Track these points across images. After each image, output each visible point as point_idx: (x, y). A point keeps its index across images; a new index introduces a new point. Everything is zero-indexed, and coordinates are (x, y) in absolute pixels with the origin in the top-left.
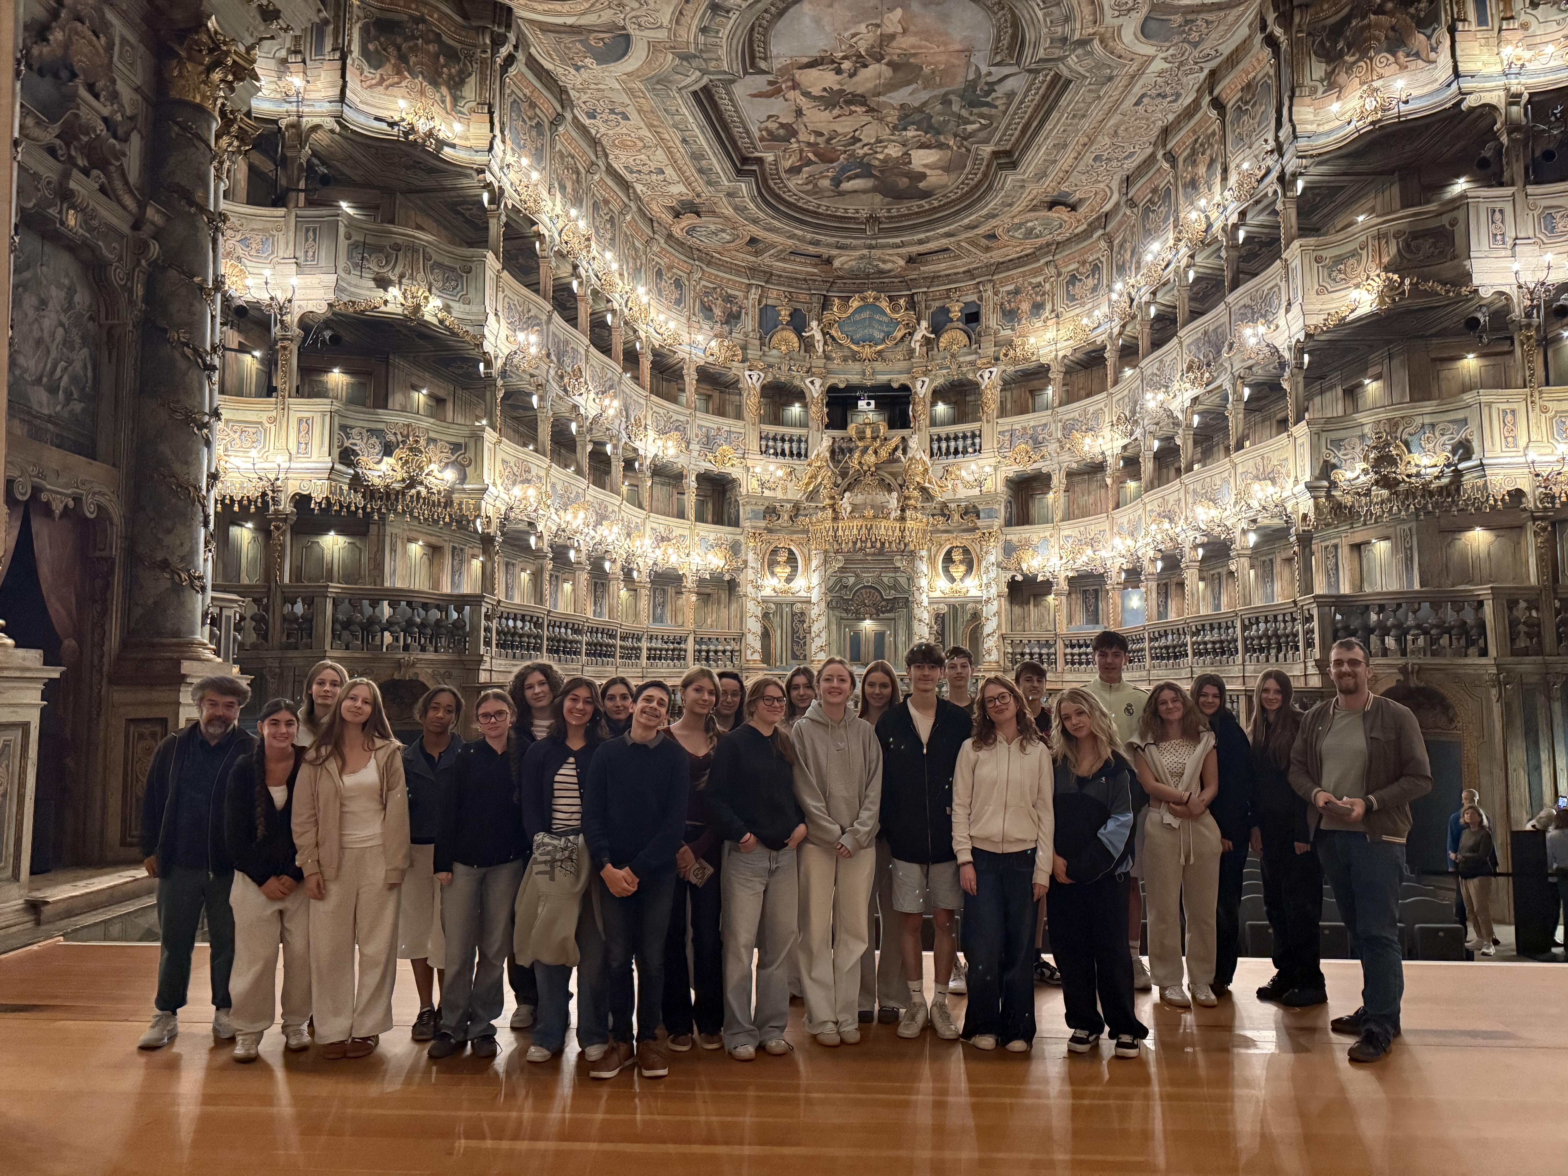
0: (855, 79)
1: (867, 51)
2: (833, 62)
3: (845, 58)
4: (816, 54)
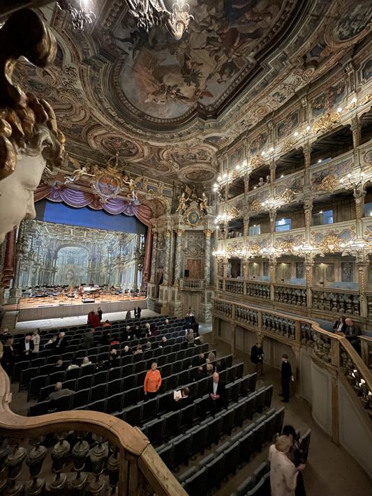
0: (176, 83)
1: (164, 93)
2: (177, 95)
4: (179, 101)
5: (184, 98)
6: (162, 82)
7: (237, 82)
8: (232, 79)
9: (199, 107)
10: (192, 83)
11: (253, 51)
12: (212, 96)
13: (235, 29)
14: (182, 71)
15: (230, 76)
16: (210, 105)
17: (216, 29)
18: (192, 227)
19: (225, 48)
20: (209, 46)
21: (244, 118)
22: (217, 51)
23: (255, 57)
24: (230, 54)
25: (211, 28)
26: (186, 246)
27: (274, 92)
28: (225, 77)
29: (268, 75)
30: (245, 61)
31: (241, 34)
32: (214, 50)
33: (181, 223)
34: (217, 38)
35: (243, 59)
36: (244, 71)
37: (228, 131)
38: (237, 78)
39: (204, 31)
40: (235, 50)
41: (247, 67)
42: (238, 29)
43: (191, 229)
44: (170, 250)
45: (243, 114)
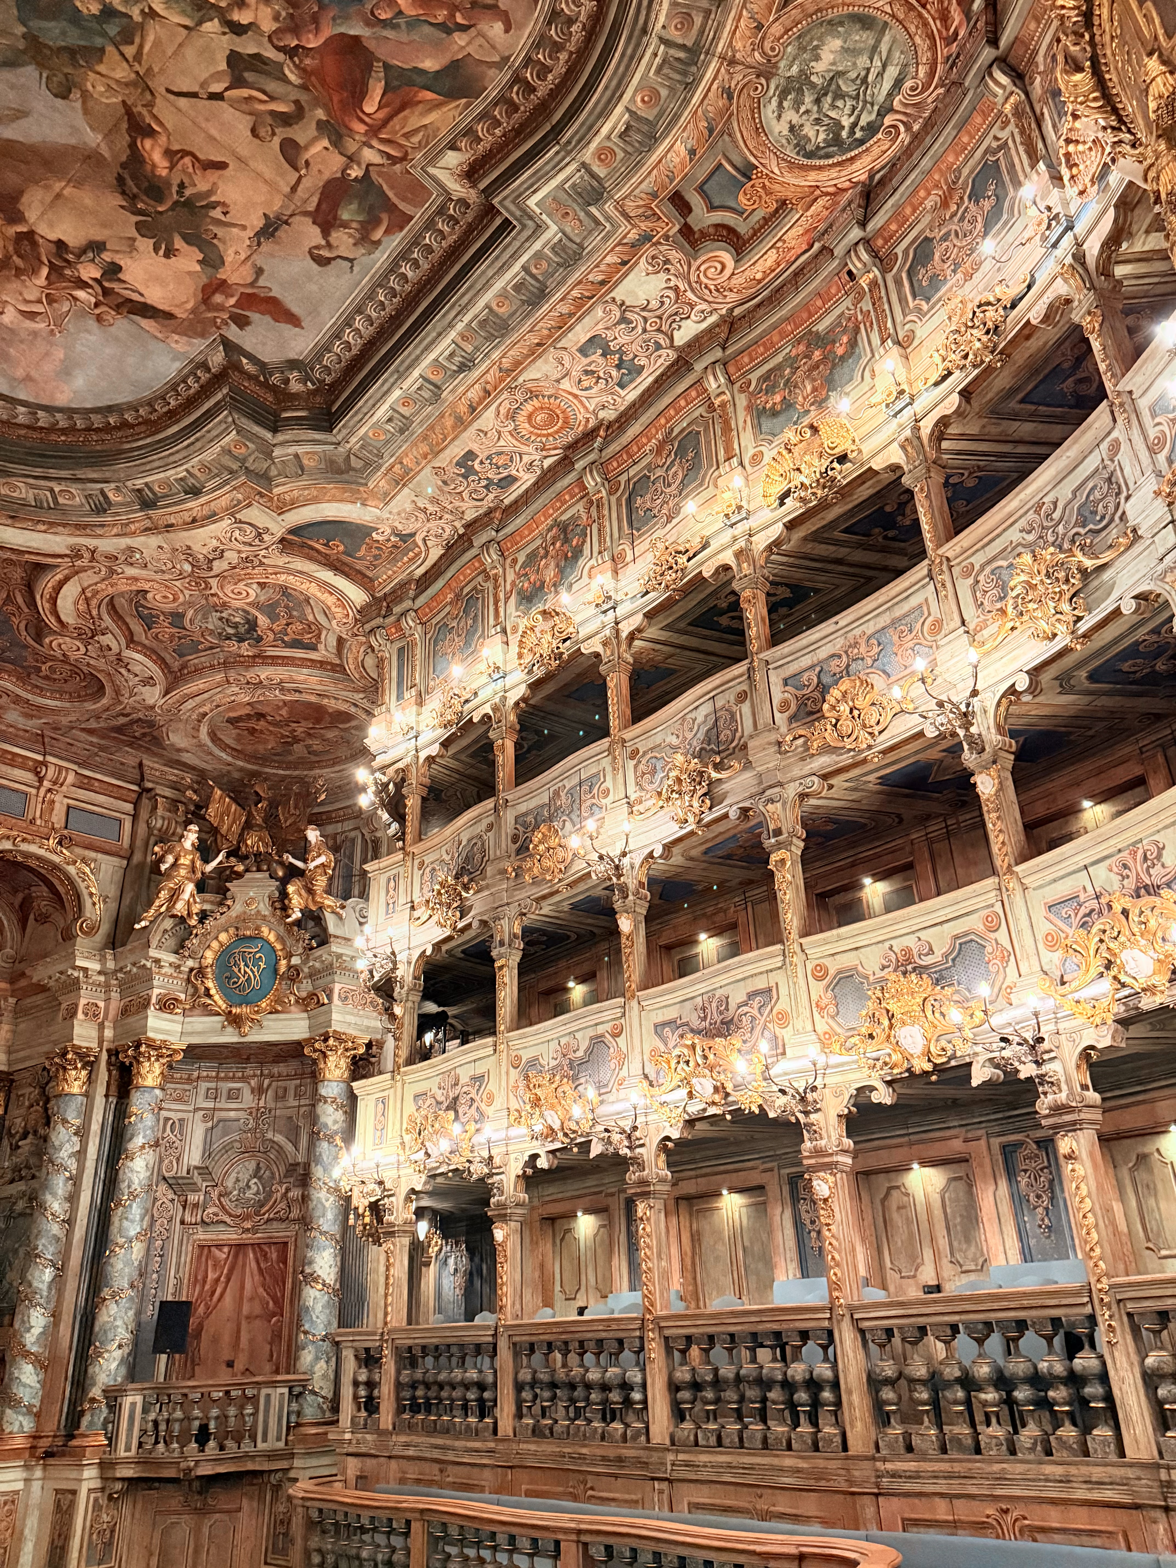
0: (98, 235)
1: (35, 272)
2: (106, 292)
3: (82, 284)
4: (122, 325)
5: (146, 310)
6: (17, 217)
7: (406, 269)
8: (381, 258)
9: (232, 367)
10: (179, 243)
11: (453, 147)
12: (294, 320)
13: (357, 39)
14: (120, 179)
15: (365, 239)
16: (293, 364)
17: (268, 25)
18: (235, 1021)
19: (320, 114)
20: (245, 92)
21: (467, 441)
22: (286, 120)
23: (471, 174)
24: (351, 146)
25: (243, 17)
26: (194, 1156)
27: (580, 334)
28: (342, 240)
29: (538, 255)
30: (428, 183)
31: (387, 67)
32: (272, 113)
33: (167, 1005)
34: (280, 65)
35: (417, 172)
36: (430, 225)
37: (404, 499)
38: (404, 255)
39: (212, 26)
40: (374, 131)
41: (441, 211)
42: (371, 45)
43: (230, 1037)
44: (76, 1181)
45: (461, 424)
